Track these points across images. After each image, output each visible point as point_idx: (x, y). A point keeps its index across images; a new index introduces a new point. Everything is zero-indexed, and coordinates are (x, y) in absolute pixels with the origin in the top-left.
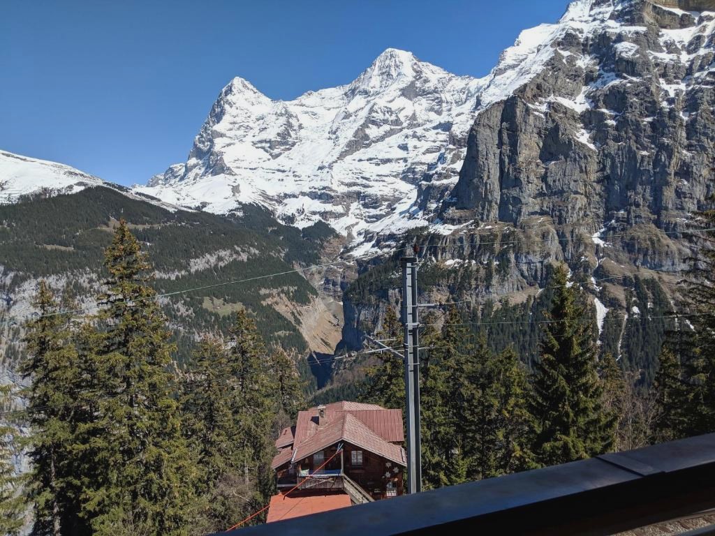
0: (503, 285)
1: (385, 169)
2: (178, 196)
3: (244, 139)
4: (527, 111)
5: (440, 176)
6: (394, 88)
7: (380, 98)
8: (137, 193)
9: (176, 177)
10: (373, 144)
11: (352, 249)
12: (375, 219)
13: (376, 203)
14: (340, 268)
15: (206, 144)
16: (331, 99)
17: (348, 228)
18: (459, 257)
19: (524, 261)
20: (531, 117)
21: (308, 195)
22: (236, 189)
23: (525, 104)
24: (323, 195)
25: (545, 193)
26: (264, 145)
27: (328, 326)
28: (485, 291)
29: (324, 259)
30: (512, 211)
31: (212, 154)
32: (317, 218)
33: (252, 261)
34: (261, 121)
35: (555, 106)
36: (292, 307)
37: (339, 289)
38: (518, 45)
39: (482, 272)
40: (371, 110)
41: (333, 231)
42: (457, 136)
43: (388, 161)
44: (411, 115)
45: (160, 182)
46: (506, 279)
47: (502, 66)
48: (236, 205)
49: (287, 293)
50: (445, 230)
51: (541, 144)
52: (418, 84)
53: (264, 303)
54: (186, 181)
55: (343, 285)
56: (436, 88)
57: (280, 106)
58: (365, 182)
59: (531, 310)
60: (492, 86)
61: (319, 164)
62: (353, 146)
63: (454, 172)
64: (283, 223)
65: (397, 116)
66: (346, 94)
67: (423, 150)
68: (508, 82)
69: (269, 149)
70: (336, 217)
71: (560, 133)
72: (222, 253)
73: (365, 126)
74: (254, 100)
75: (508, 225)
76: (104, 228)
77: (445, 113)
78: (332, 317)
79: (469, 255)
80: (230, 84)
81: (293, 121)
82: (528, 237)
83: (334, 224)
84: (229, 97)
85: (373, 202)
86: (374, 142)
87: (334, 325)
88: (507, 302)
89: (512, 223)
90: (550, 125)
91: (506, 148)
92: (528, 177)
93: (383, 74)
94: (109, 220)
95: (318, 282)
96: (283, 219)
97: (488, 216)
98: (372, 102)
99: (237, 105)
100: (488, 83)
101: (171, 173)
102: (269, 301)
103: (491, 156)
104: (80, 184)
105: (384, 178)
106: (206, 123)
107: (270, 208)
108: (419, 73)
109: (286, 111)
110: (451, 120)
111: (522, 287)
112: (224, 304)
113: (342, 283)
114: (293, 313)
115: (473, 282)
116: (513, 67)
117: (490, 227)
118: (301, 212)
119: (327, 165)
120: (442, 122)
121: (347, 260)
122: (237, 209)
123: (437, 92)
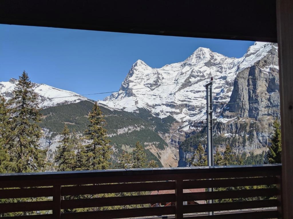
0: (251, 146)
1: (197, 95)
2: (115, 105)
3: (141, 83)
4: (261, 71)
5: (222, 98)
6: (202, 63)
7: (196, 67)
8: (99, 103)
9: (114, 97)
10: (193, 85)
11: (183, 127)
12: (193, 115)
13: (194, 109)
14: (178, 135)
15: (126, 85)
16: (176, 67)
17: (181, 119)
18: (231, 133)
19: (261, 135)
20: (262, 74)
21: (165, 105)
22: (136, 102)
23: (259, 69)
24: (171, 105)
25: (270, 106)
26: (148, 85)
27: (173, 160)
28: (243, 148)
29: (171, 131)
30: (255, 113)
31: (128, 89)
32: (168, 114)
33: (142, 131)
34: (148, 76)
35: (273, 69)
36: (157, 151)
37: (177, 144)
38: (256, 45)
39: (241, 140)
40: (192, 72)
41: (175, 119)
42: (229, 82)
43: (199, 91)
44: (209, 73)
45: (108, 99)
46: (252, 143)
47: (249, 53)
48: (136, 108)
49: (155, 145)
50: (224, 121)
51: (267, 85)
52: (212, 61)
53: (146, 148)
54: (118, 99)
55: (179, 143)
56: (220, 62)
57: (155, 70)
58: (189, 100)
59: (264, 157)
60: (244, 61)
61: (170, 93)
62: (184, 86)
63: (228, 97)
64: (154, 116)
65: (203, 74)
66: (182, 65)
67: (214, 87)
68: (251, 60)
69: (150, 87)
70: (176, 114)
71: (276, 81)
72: (130, 127)
73: (189, 78)
74: (145, 68)
75: (253, 120)
76: (86, 116)
77: (223, 73)
78: (174, 156)
79: (235, 132)
80: (136, 62)
81: (160, 76)
82: (262, 125)
83: (175, 116)
84: (136, 67)
85: (193, 108)
86: (193, 84)
87: (175, 160)
88: (253, 154)
89: (255, 119)
90: (271, 77)
91: (251, 87)
92: (261, 99)
93: (197, 57)
94: (88, 113)
95: (168, 141)
96: (154, 114)
97: (243, 115)
98: (193, 68)
99: (139, 70)
100: (242, 60)
101: (113, 96)
102: (148, 148)
103: (244, 90)
104: (79, 99)
105: (197, 99)
106: (127, 77)
107: (150, 110)
108: (212, 57)
109: (158, 73)
110: (226, 75)
111: (260, 147)
112: (130, 148)
113: (178, 141)
114: (157, 153)
115: (237, 144)
116: (253, 54)
117: (244, 120)
118: (162, 111)
119: (173, 93)
120: (223, 76)
121: (181, 132)
122: (137, 110)
123: (220, 64)
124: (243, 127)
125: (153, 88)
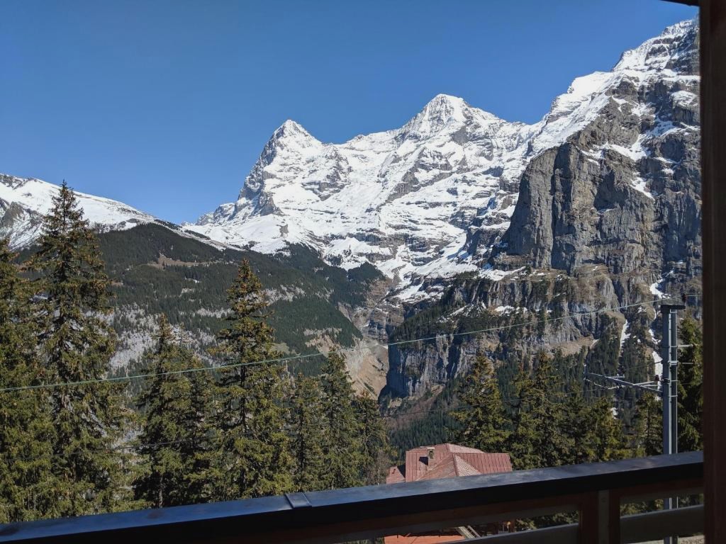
0: (556, 336)
1: (433, 213)
2: (227, 235)
3: (294, 181)
4: (582, 158)
5: (490, 221)
6: (445, 133)
7: (430, 142)
8: (187, 231)
9: (226, 216)
10: (422, 188)
11: (398, 291)
12: (422, 263)
13: (424, 246)
14: (386, 311)
15: (256, 184)
16: (381, 142)
17: (395, 270)
18: (510, 304)
19: (578, 309)
20: (585, 165)
21: (355, 236)
22: (284, 230)
23: (579, 151)
24: (371, 237)
25: (600, 241)
26: (313, 186)
27: (372, 370)
28: (537, 340)
29: (369, 301)
30: (566, 258)
31: (262, 195)
32: (363, 259)
33: (298, 301)
34: (312, 164)
35: (610, 154)
37: (384, 333)
38: (571, 92)
39: (534, 321)
40: (421, 154)
41: (379, 273)
42: (508, 181)
43: (437, 204)
44: (460, 160)
45: (209, 220)
46: (559, 328)
47: (554, 112)
48: (284, 245)
49: (331, 335)
50: (495, 275)
51: (596, 192)
52: (469, 129)
53: (308, 344)
54: (235, 220)
55: (388, 329)
56: (487, 133)
57: (330, 149)
58: (413, 225)
59: (585, 362)
60: (544, 132)
61: (367, 206)
62: (401, 190)
63: (505, 218)
64: (329, 264)
65: (447, 161)
66: (396, 138)
67: (473, 194)
68: (561, 128)
69: (318, 191)
70: (382, 260)
71: (616, 181)
72: (269, 293)
73: (414, 170)
74: (305, 143)
75: (561, 273)
76: (154, 265)
77: (495, 158)
78: (376, 361)
79: (520, 302)
80: (282, 127)
81: (343, 164)
82: (582, 286)
83: (379, 265)
84: (280, 140)
85: (421, 245)
86: (423, 186)
87: (379, 370)
88: (560, 353)
89: (565, 271)
90: (605, 173)
91: (559, 195)
92: (582, 225)
93: (434, 119)
94: (159, 256)
95: (363, 325)
96: (329, 260)
97: (540, 263)
98: (422, 146)
99: (288, 147)
100: (540, 129)
101: (220, 212)
102: (313, 342)
103: (543, 203)
104: (132, 221)
105: (432, 222)
106: (257, 164)
107: (317, 249)
108: (469, 119)
109: (337, 155)
110: (502, 165)
111: (576, 338)
113: (387, 326)
115: (525, 330)
116: (565, 114)
117: (542, 274)
118: (348, 253)
119: (375, 207)
120: (493, 167)
121: (393, 303)
122: (284, 249)
123: (487, 138)
124: (539, 290)
125: (325, 193)
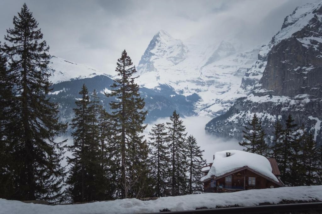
1: (227, 70)
10: (221, 59)
11: (209, 106)
12: (220, 93)
15: (147, 58)
20: (301, 47)
21: (190, 81)
22: (158, 78)
24: (197, 82)
26: (172, 59)
29: (196, 110)
31: (149, 63)
32: (194, 92)
33: (164, 110)
34: (171, 49)
38: (294, 13)
40: (221, 44)
41: (200, 98)
42: (262, 56)
43: (229, 67)
47: (286, 23)
48: (158, 85)
57: (180, 42)
58: (217, 76)
62: (212, 60)
63: (260, 73)
64: (178, 93)
65: (233, 47)
67: (245, 62)
68: (289, 31)
69: (174, 61)
72: (151, 105)
73: (218, 51)
74: (168, 40)
75: (287, 98)
81: (185, 49)
85: (220, 85)
94: (105, 89)
96: (178, 92)
99: (161, 42)
104: (94, 74)
105: (226, 75)
107: (172, 87)
109: (182, 44)
116: (291, 24)
118: (186, 89)
119: (199, 68)
121: (207, 111)
122: (158, 87)
125: (177, 62)
